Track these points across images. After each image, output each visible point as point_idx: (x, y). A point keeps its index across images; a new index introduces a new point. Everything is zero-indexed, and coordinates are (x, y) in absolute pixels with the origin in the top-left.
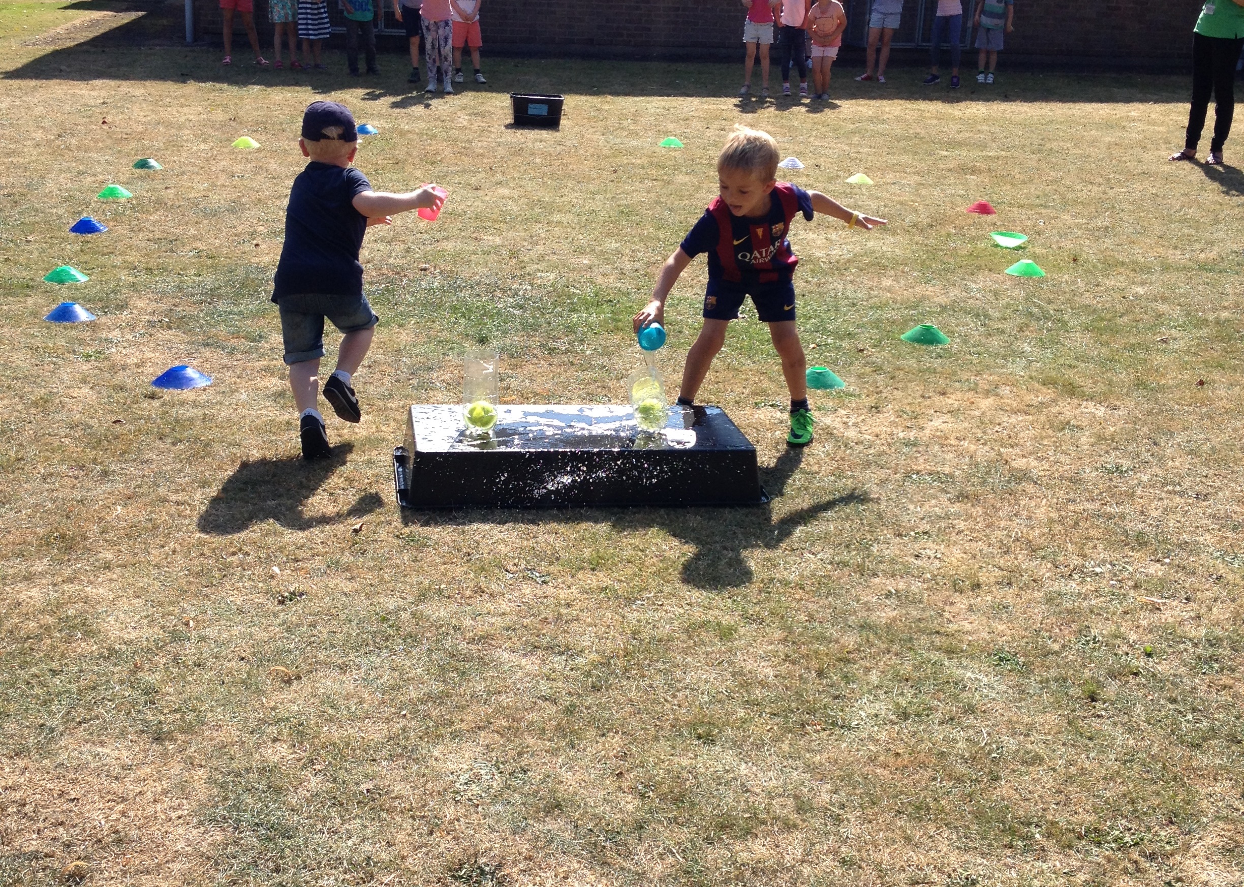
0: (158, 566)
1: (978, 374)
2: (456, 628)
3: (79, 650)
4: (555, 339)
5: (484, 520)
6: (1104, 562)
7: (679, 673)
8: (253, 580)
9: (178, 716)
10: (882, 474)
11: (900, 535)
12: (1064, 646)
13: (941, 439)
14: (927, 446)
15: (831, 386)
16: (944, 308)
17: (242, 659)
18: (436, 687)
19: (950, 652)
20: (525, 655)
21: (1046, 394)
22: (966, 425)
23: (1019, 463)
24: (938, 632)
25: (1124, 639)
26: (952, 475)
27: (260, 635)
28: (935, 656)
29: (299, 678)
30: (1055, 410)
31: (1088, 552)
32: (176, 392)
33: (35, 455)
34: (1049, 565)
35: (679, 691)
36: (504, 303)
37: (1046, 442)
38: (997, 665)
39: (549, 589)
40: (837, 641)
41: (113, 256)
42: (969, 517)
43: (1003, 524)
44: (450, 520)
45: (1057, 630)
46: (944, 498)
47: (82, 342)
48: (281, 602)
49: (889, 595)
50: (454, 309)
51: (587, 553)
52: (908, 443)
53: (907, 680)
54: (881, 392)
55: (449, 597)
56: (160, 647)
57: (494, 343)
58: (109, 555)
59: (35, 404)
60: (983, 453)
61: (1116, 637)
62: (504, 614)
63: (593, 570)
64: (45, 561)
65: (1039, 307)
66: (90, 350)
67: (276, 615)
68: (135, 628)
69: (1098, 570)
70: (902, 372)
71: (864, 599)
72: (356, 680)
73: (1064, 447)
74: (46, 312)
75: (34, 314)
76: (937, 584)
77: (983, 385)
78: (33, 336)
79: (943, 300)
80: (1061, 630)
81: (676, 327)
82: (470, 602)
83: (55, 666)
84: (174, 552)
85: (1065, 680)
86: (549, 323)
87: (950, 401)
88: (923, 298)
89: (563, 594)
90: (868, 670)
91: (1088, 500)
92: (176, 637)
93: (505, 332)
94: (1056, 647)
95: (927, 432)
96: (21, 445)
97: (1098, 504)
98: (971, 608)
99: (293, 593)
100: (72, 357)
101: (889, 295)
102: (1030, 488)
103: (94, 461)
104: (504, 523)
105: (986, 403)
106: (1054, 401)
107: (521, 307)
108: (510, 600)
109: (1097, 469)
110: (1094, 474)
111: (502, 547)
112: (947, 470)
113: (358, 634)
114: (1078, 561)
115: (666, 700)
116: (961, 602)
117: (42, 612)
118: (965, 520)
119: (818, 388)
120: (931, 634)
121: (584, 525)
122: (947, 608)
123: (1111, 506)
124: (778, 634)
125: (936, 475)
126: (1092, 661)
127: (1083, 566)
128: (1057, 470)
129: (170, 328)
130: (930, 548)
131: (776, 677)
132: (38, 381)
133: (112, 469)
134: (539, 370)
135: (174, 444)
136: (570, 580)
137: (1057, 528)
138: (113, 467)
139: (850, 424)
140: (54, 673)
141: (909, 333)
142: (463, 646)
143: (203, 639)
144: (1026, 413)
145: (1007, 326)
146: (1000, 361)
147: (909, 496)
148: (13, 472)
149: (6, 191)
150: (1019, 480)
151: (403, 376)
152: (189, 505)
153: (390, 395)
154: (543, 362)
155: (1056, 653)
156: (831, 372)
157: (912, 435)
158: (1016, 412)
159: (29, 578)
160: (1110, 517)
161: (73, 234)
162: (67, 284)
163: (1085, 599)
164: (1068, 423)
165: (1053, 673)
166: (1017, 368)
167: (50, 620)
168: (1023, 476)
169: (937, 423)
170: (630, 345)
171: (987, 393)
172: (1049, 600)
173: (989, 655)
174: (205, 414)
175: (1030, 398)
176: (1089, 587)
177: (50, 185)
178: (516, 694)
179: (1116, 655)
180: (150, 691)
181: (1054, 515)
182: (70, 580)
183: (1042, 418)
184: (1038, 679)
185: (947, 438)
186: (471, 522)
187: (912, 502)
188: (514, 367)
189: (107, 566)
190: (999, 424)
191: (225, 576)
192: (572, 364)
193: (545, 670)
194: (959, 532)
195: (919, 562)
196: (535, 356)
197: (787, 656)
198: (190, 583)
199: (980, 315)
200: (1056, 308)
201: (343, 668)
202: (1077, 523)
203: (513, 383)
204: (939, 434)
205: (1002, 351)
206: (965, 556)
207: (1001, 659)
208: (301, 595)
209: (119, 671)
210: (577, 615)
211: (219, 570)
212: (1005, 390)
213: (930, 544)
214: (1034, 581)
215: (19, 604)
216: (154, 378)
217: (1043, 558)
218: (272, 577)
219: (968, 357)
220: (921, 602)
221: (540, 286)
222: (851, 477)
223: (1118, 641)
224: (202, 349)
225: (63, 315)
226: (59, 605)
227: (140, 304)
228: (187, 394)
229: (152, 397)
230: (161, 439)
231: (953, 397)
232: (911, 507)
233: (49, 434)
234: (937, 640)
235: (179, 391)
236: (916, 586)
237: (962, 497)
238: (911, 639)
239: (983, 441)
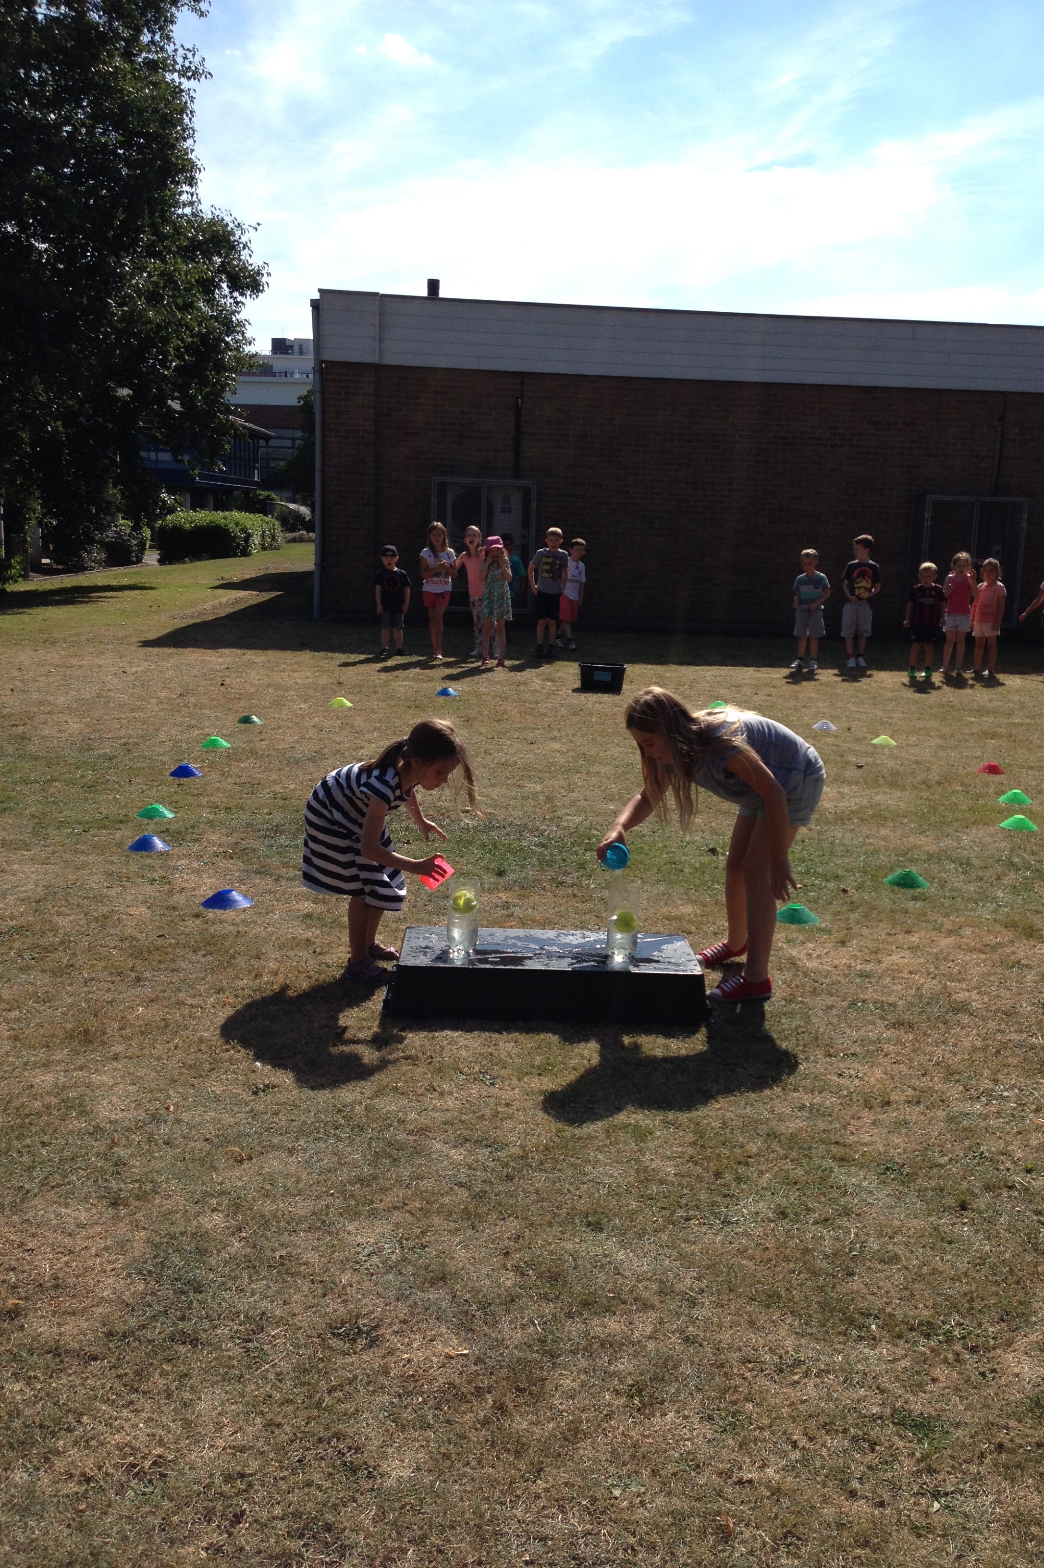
0: (158, 1059)
1: (947, 915)
2: (402, 1122)
3: (71, 1126)
4: (566, 873)
5: (454, 1028)
6: (1013, 1087)
7: (588, 1168)
8: (236, 1074)
9: (137, 1185)
10: (830, 1001)
11: (830, 1056)
12: (951, 1160)
13: (894, 972)
14: (880, 978)
15: (805, 922)
16: (930, 857)
17: (207, 1140)
18: (367, 1170)
19: (842, 1160)
20: (455, 1147)
21: (1006, 936)
22: (922, 960)
23: (961, 996)
24: (837, 1143)
25: (1010, 1156)
26: (893, 1005)
27: (227, 1119)
28: (829, 1163)
29: (250, 1158)
30: (1008, 950)
31: (1000, 1077)
32: (219, 912)
33: (84, 962)
34: (961, 1088)
35: (584, 1183)
36: (530, 841)
37: (992, 978)
38: (882, 1174)
39: (494, 1091)
40: (742, 1147)
41: (201, 797)
42: (898, 1041)
43: (928, 1049)
44: (426, 1027)
45: (949, 1146)
46: (879, 1022)
47: (152, 868)
48: (255, 1093)
49: (802, 1107)
50: (483, 846)
51: (538, 1061)
52: (864, 975)
53: (795, 1183)
54: (851, 928)
55: (402, 1094)
56: (139, 1127)
57: (511, 877)
58: (120, 1048)
59: (97, 920)
60: (930, 986)
61: (1003, 1154)
62: (447, 1110)
63: (540, 1075)
64: (65, 1051)
65: (1023, 858)
66: (156, 876)
67: (247, 1104)
68: (123, 1110)
69: (1006, 1094)
70: (875, 912)
71: (777, 1111)
72: (299, 1162)
73: (1008, 984)
74: (130, 842)
75: (119, 845)
76: (851, 1100)
77: (948, 924)
78: (112, 863)
79: (933, 848)
80: (953, 1145)
81: (680, 866)
82: (420, 1098)
83: (46, 1138)
84: (176, 1047)
85: (942, 1190)
86: (565, 860)
87: (914, 939)
88: (916, 847)
89: (506, 1095)
90: (761, 1173)
91: (1016, 1032)
92: (155, 1118)
93: (523, 867)
94: (943, 1160)
95: (884, 965)
96: (74, 954)
97: (1025, 1035)
98: (874, 1123)
99: (267, 1086)
100: (140, 880)
101: (883, 843)
102: (965, 1019)
103: (132, 969)
104: (471, 1032)
105: (945, 942)
106: (1012, 942)
107: (543, 846)
108: (456, 1099)
109: (1034, 1004)
110: (1029, 1009)
111: (463, 1053)
112: (892, 999)
113: (312, 1122)
114: (988, 1084)
115: (569, 1191)
116: (868, 1117)
117: (49, 1093)
118: (895, 1045)
119: (793, 923)
120: (830, 1144)
121: (542, 1036)
122: (852, 1122)
123: (1037, 1038)
124: (691, 1137)
125: (880, 1005)
126: (972, 1175)
127: (993, 1090)
128: (995, 1004)
129: (232, 858)
130: (855, 1067)
131: (676, 1175)
132: (105, 900)
133: (144, 976)
134: (544, 901)
135: (204, 956)
136: (515, 1082)
137: (980, 1055)
138: (148, 974)
139: (814, 956)
140: (44, 1144)
141: (890, 877)
142: (402, 1136)
143: (178, 1121)
144: (982, 952)
145: (987, 874)
146: (971, 905)
147: (849, 1021)
148: (62, 976)
149: (123, 741)
150: (956, 1011)
151: (420, 903)
152: (201, 1008)
153: (405, 918)
154: (549, 894)
155: (942, 1166)
156: (807, 910)
157: (868, 967)
158: (972, 950)
159: (47, 1065)
160: (1032, 1048)
161: (172, 778)
162: (155, 820)
163: (985, 1119)
164: (1019, 962)
165: (934, 1183)
166: (985, 913)
167: (54, 1100)
168: (963, 1008)
169: (895, 958)
170: (633, 881)
171: (950, 933)
172: (950, 1119)
173: (878, 1165)
174: (238, 932)
175: (991, 939)
176: (992, 1109)
177: (163, 736)
178: (436, 1181)
179: (998, 1170)
180: (120, 1163)
181: (978, 1044)
182: (81, 1068)
183: (995, 957)
184: (917, 1187)
185: (900, 972)
186: (442, 1030)
187: (850, 1027)
188: (522, 897)
189: (116, 1058)
190: (953, 961)
191: (213, 1069)
192: (575, 896)
193: (470, 1160)
194: (886, 1055)
195: (842, 1081)
196: (544, 888)
197: (691, 1157)
198: (182, 1074)
199: (965, 864)
200: (1038, 859)
201: (291, 1152)
202: (998, 1052)
203: (517, 911)
204: (893, 967)
205: (976, 896)
206: (884, 1076)
207: (888, 1169)
208: (274, 1087)
209: (100, 1145)
210: (513, 1113)
211: (210, 1064)
212: (968, 931)
213: (856, 1065)
214: (943, 1101)
215: (32, 1086)
216: (203, 900)
217: (958, 1081)
218: (254, 1071)
219: (942, 900)
220: (830, 1115)
221: (565, 828)
222: (801, 1002)
223: (1003, 1158)
224: (253, 876)
225: (143, 845)
226: (64, 1088)
227: (213, 837)
228: (227, 915)
229: (197, 916)
230: (195, 951)
231: (917, 935)
232: (848, 1031)
233: (101, 946)
234: (835, 1149)
235: (222, 911)
236: (831, 1101)
237: (898, 1024)
238: (810, 1148)
239: (932, 975)
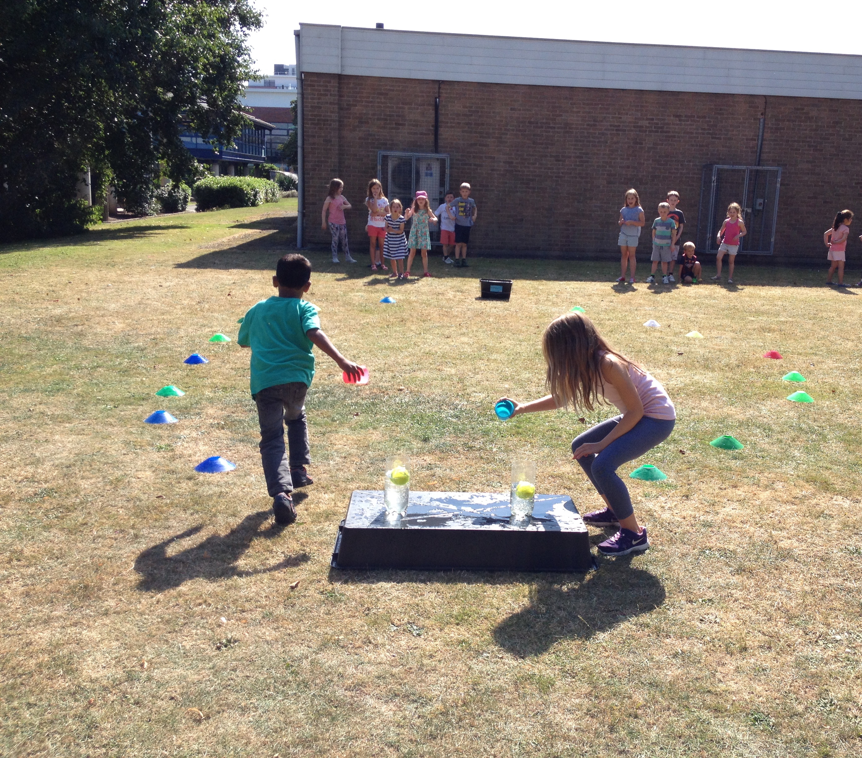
0: (141, 614)
1: (761, 472)
2: (341, 676)
3: (56, 686)
4: (474, 439)
5: (388, 579)
6: (842, 631)
7: (501, 724)
8: (205, 628)
9: (104, 750)
10: (684, 549)
11: (691, 602)
12: (806, 708)
13: (729, 522)
14: (719, 527)
15: (657, 479)
16: (741, 424)
17: (172, 698)
18: (309, 730)
19: (717, 710)
20: (386, 702)
21: (809, 489)
22: (749, 511)
23: (784, 544)
24: (709, 692)
25: (854, 702)
26: (734, 552)
27: (193, 677)
28: (705, 714)
29: (208, 717)
30: (814, 501)
31: (830, 620)
32: (208, 475)
33: (96, 521)
34: (801, 632)
35: (498, 741)
36: (447, 413)
37: (805, 528)
38: (752, 725)
39: (420, 642)
40: (630, 697)
41: (206, 379)
42: (744, 588)
43: (769, 594)
44: (365, 579)
45: (803, 693)
46: (727, 570)
47: (160, 437)
48: (219, 648)
49: (675, 655)
50: (413, 417)
51: (456, 610)
52: (707, 525)
53: (680, 737)
54: (691, 484)
55: (343, 647)
56: (117, 683)
57: (433, 442)
58: (111, 603)
59: (111, 483)
60: (760, 535)
61: (848, 700)
62: (380, 663)
63: (458, 624)
64: (66, 607)
65: (808, 424)
66: (163, 444)
67: (210, 660)
68: (104, 667)
69: (838, 637)
70: (708, 469)
71: (657, 658)
72: (250, 722)
73: (819, 532)
74: (147, 416)
75: (139, 418)
76: (714, 646)
77: (764, 481)
78: (131, 433)
79: (741, 417)
80: (806, 692)
81: (558, 433)
82: (357, 651)
83: (32, 699)
84: (158, 602)
85: (805, 741)
86: (473, 429)
87: (739, 492)
88: (729, 416)
89: (429, 647)
90: (650, 726)
91: (833, 576)
92: (130, 678)
93: (442, 434)
94: (800, 708)
95: (721, 516)
96: (89, 513)
97: (840, 580)
98: (737, 670)
99: (229, 641)
100: (149, 448)
101: (705, 413)
102: (792, 565)
103: (133, 527)
104: (402, 582)
105: (765, 495)
106: (814, 495)
107: (457, 417)
108: (388, 651)
109: (842, 550)
110: (840, 554)
111: (395, 603)
112: (732, 547)
113: (265, 679)
114: (823, 629)
115: (485, 750)
116: (731, 663)
117: (43, 651)
118: (741, 590)
119: (647, 480)
120: (704, 692)
121: (459, 586)
122: (719, 669)
123: (851, 581)
124: (586, 688)
125: (724, 552)
126: (828, 723)
127: (827, 634)
128: (812, 550)
129: (223, 428)
130: (713, 613)
131: (576, 730)
132: (120, 465)
133: (141, 533)
134: (458, 462)
135: (192, 514)
136: (437, 632)
137: (810, 600)
138: (145, 532)
139: (666, 508)
140: (30, 705)
141: (715, 441)
142: (340, 692)
143: (149, 679)
144: (793, 503)
145: (784, 437)
146: (778, 463)
147: (702, 569)
148: (76, 533)
149: (153, 337)
150: (784, 558)
151: (365, 465)
152: (183, 563)
153: (352, 479)
154: (462, 456)
155: (800, 715)
156: (657, 469)
157: (709, 518)
158: (786, 502)
159: (47, 621)
160: (849, 591)
161: (185, 364)
162: (170, 397)
163: (826, 664)
164: (822, 512)
165: (797, 733)
166: (789, 469)
167: (46, 658)
168: (786, 555)
169: (728, 509)
170: (524, 445)
171: (766, 487)
172: (798, 664)
173: (747, 715)
174: (221, 492)
175: (797, 492)
176: (830, 653)
177: (182, 333)
178: (368, 740)
179: (847, 717)
180: (93, 726)
181: (807, 588)
182: (75, 624)
183: (804, 508)
184: (784, 739)
185: (734, 522)
186: (379, 581)
187: (703, 573)
188: (441, 459)
189: (106, 613)
190: (773, 512)
191: (186, 623)
192: (482, 458)
193: (398, 717)
194: (736, 600)
195: (703, 626)
196: (458, 452)
197: (589, 710)
198: (159, 629)
199: (767, 430)
200: (819, 425)
201: (244, 710)
202: (824, 596)
203: (438, 472)
204: (729, 518)
205: (779, 455)
206: (738, 621)
207: (756, 720)
208: (235, 641)
209: (78, 706)
210: (435, 666)
211: (184, 618)
212: (779, 486)
213: (713, 611)
214: (789, 646)
215: (31, 643)
216: (196, 465)
217: (797, 625)
218: (219, 626)
219: (755, 459)
220: (699, 662)
221: (473, 403)
222: (662, 550)
223: (850, 705)
224: (238, 444)
225: (157, 419)
226: (58, 646)
227: (211, 411)
228: (214, 477)
229: (190, 479)
230: (185, 510)
231: (742, 489)
232: (702, 578)
233: (112, 506)
234: (709, 699)
235: (210, 474)
236: (698, 647)
237: (740, 570)
238: (687, 698)
239: (759, 525)
